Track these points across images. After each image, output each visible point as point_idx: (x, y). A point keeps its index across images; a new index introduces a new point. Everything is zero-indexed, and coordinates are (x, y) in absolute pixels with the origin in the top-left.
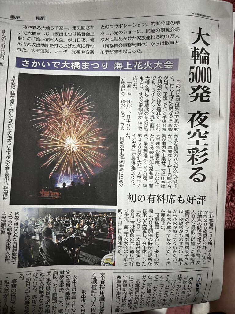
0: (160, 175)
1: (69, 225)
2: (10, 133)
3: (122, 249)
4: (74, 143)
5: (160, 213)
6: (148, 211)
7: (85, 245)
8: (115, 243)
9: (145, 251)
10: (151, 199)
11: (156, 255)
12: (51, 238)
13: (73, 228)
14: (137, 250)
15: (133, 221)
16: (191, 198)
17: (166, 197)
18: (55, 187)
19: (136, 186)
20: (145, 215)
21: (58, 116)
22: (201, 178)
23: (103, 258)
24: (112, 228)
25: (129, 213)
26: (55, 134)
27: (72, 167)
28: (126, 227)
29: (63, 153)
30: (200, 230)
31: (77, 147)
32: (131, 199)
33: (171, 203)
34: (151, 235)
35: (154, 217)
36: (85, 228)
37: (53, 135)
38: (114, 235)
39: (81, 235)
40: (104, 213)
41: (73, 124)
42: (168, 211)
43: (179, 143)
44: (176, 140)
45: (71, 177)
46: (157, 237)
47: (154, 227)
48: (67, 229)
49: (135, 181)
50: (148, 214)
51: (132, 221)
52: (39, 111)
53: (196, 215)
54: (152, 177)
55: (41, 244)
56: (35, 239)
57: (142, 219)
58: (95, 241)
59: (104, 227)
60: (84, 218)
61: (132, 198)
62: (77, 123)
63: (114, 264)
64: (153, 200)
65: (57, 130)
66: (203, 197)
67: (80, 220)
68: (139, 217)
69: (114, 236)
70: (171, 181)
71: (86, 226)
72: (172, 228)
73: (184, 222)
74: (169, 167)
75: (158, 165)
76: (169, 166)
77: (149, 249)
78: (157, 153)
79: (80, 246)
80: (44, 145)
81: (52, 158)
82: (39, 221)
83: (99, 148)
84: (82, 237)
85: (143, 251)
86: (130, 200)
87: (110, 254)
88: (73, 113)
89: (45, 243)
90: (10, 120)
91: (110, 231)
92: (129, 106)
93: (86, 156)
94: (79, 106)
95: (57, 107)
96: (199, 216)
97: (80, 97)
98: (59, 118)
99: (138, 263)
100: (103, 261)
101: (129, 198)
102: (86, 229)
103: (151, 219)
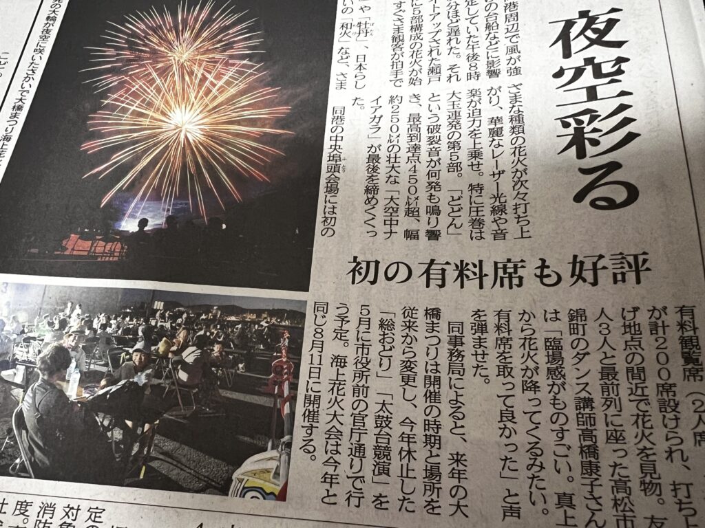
0: (465, 203)
1: (135, 340)
2: (21, 100)
3: (319, 440)
4: (193, 121)
5: (468, 321)
6: (421, 313)
7: (178, 413)
8: (292, 414)
9: (409, 452)
10: (432, 276)
11: (458, 475)
12: (63, 379)
13: (145, 352)
14: (377, 448)
15: (366, 343)
16: (588, 265)
17: (488, 269)
18: (113, 230)
19: (381, 236)
20: (409, 327)
21: (158, 62)
22: (621, 195)
23: (239, 465)
24: (284, 360)
25: (353, 317)
26: (143, 101)
27: (175, 179)
28: (339, 361)
29: (155, 145)
30: (639, 381)
31: (199, 132)
32: (360, 274)
33: (511, 287)
34: (433, 397)
35: (444, 335)
36: (190, 355)
37: (135, 103)
38: (290, 384)
39: (172, 378)
40: (263, 311)
41: (198, 80)
42: (499, 313)
43: (526, 106)
44: (516, 98)
45: (170, 206)
46: (459, 404)
47: (444, 368)
48: (123, 354)
49: (378, 223)
50: (422, 321)
51: (360, 342)
52: (112, 52)
53: (617, 324)
54: (435, 211)
55: (26, 398)
56: (11, 380)
57: (398, 339)
58: (217, 402)
59: (258, 355)
60: (189, 322)
61: (363, 271)
62: (210, 77)
63: (282, 496)
64: (440, 277)
65: (149, 91)
66: (636, 257)
67: (177, 329)
68: (386, 332)
69: (290, 389)
70: (504, 216)
71: (194, 348)
72: (518, 373)
73: (568, 354)
74: (497, 176)
75: (456, 173)
76: (496, 172)
77: (429, 447)
78: (451, 141)
79: (158, 415)
80: (106, 124)
81: (119, 157)
82: (38, 325)
83: (265, 134)
84: (173, 383)
85: (404, 454)
86: (358, 278)
87: (271, 453)
88: (201, 55)
89: (38, 398)
90: (30, 72)
91: (279, 371)
92: (363, 35)
93: (223, 152)
94: (220, 41)
95: (160, 43)
96: (631, 328)
97: (228, 23)
98: (160, 65)
99: (383, 500)
100: (241, 481)
101: (353, 271)
102: (190, 360)
103: (435, 341)
